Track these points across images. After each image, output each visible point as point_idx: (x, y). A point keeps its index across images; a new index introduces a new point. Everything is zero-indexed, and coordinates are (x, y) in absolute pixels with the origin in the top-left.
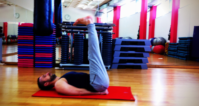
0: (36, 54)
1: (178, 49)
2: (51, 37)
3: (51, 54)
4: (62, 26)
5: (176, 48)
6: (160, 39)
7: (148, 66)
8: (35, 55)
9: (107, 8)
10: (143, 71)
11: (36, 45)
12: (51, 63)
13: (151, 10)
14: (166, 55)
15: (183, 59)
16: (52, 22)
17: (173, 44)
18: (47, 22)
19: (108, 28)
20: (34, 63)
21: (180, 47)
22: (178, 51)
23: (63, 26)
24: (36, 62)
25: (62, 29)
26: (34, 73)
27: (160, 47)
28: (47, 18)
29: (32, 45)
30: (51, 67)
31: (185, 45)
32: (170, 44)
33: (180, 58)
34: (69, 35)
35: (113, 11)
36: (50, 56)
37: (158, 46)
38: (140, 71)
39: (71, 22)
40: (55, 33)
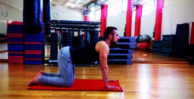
0: (26, 51)
1: (162, 46)
2: (40, 35)
3: (40, 51)
4: (50, 24)
5: (160, 45)
6: (145, 37)
7: (133, 62)
8: (24, 52)
9: (94, 7)
10: (128, 66)
11: (25, 43)
12: (40, 59)
13: (137, 9)
14: (151, 51)
15: (166, 55)
16: (41, 20)
17: (158, 41)
18: (36, 20)
19: (95, 26)
20: (24, 60)
21: (163, 44)
22: (162, 48)
23: (52, 24)
24: (26, 59)
25: (51, 27)
26: (24, 69)
27: (145, 44)
28: (37, 16)
29: (22, 43)
30: (40, 63)
31: (168, 42)
32: (155, 41)
33: (163, 54)
34: (58, 33)
35: (100, 9)
36: (39, 53)
37: (143, 43)
38: (126, 66)
39: (59, 21)
40: (43, 31)
